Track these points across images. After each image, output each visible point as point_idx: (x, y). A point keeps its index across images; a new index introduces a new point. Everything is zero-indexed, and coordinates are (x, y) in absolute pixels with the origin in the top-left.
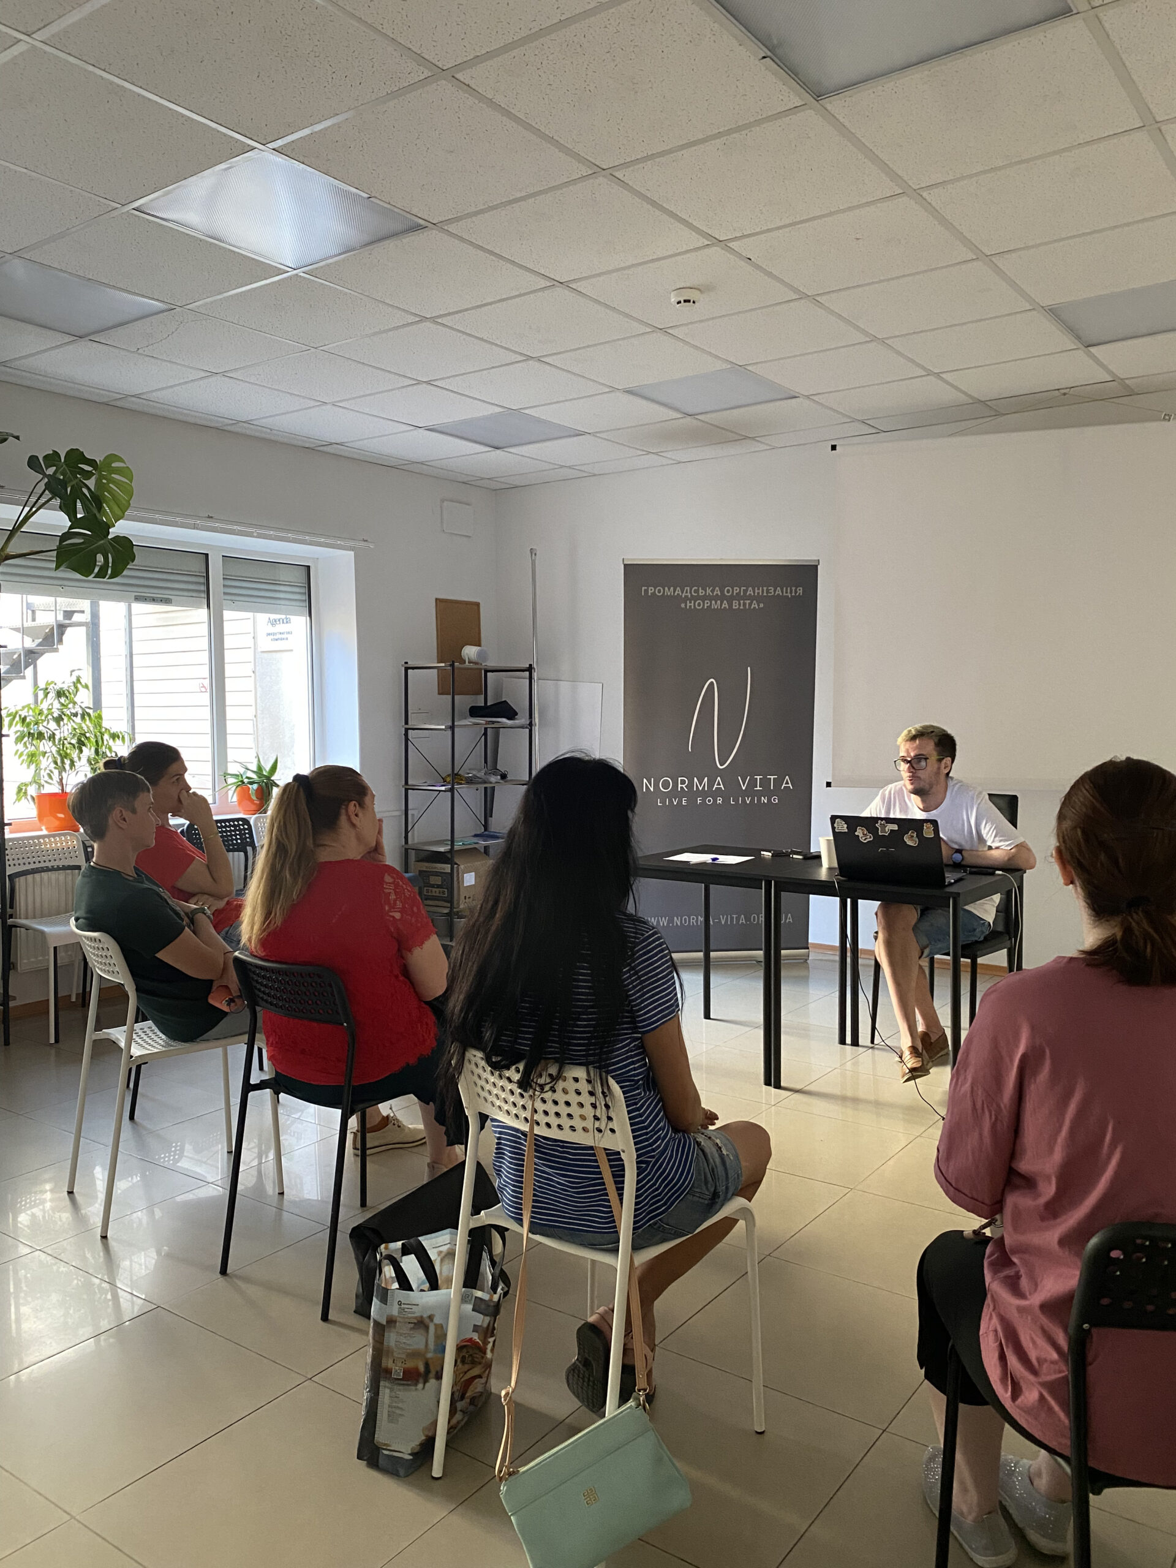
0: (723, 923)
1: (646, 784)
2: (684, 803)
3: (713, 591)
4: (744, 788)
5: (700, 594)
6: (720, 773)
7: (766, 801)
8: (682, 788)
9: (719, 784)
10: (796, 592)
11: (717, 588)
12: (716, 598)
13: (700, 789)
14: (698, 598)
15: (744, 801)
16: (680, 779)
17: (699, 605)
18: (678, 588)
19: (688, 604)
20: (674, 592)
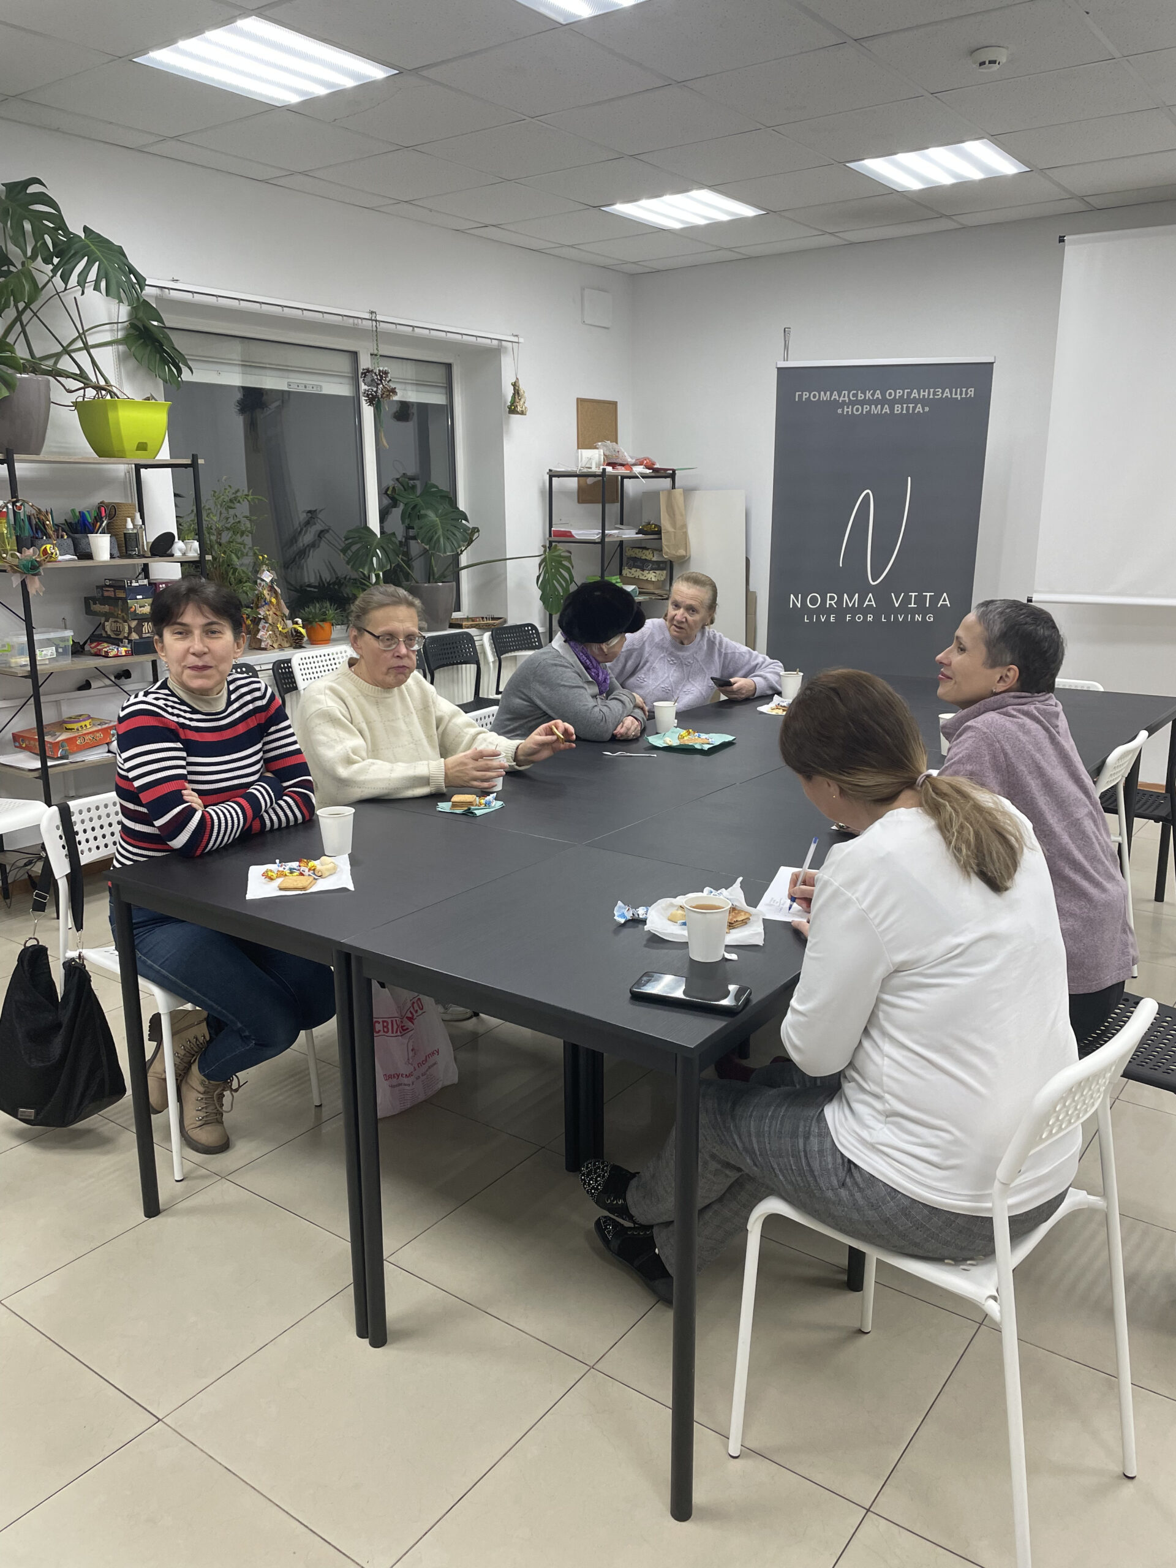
1: (793, 600)
2: (832, 619)
3: (873, 395)
4: (897, 605)
5: (859, 398)
6: (872, 589)
7: (920, 619)
8: (830, 604)
9: (870, 601)
10: (967, 394)
11: (878, 392)
12: (876, 402)
13: (850, 605)
14: (857, 402)
15: (896, 618)
16: (829, 595)
17: (857, 410)
18: (835, 392)
19: (846, 410)
20: (831, 397)
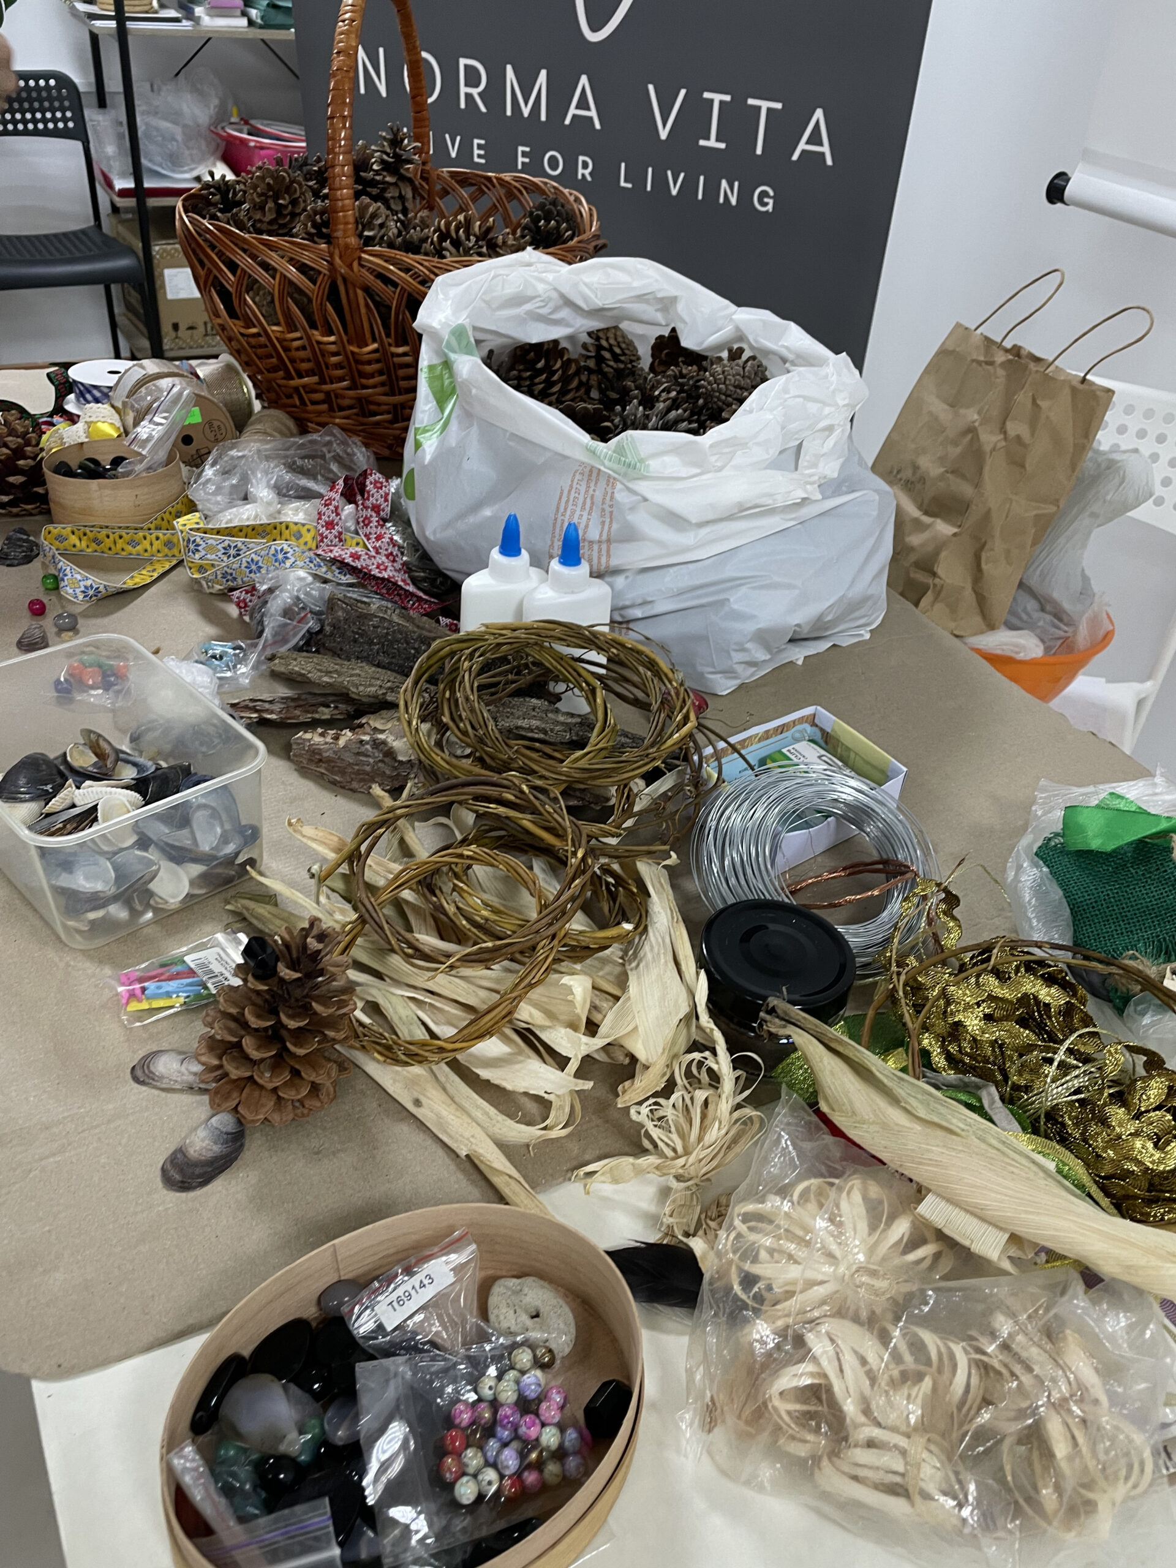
1: (364, 64)
2: (478, 155)
4: (664, 135)
6: (590, 57)
7: (734, 201)
8: (469, 96)
9: (583, 104)
13: (526, 112)
15: (661, 183)
16: (463, 62)
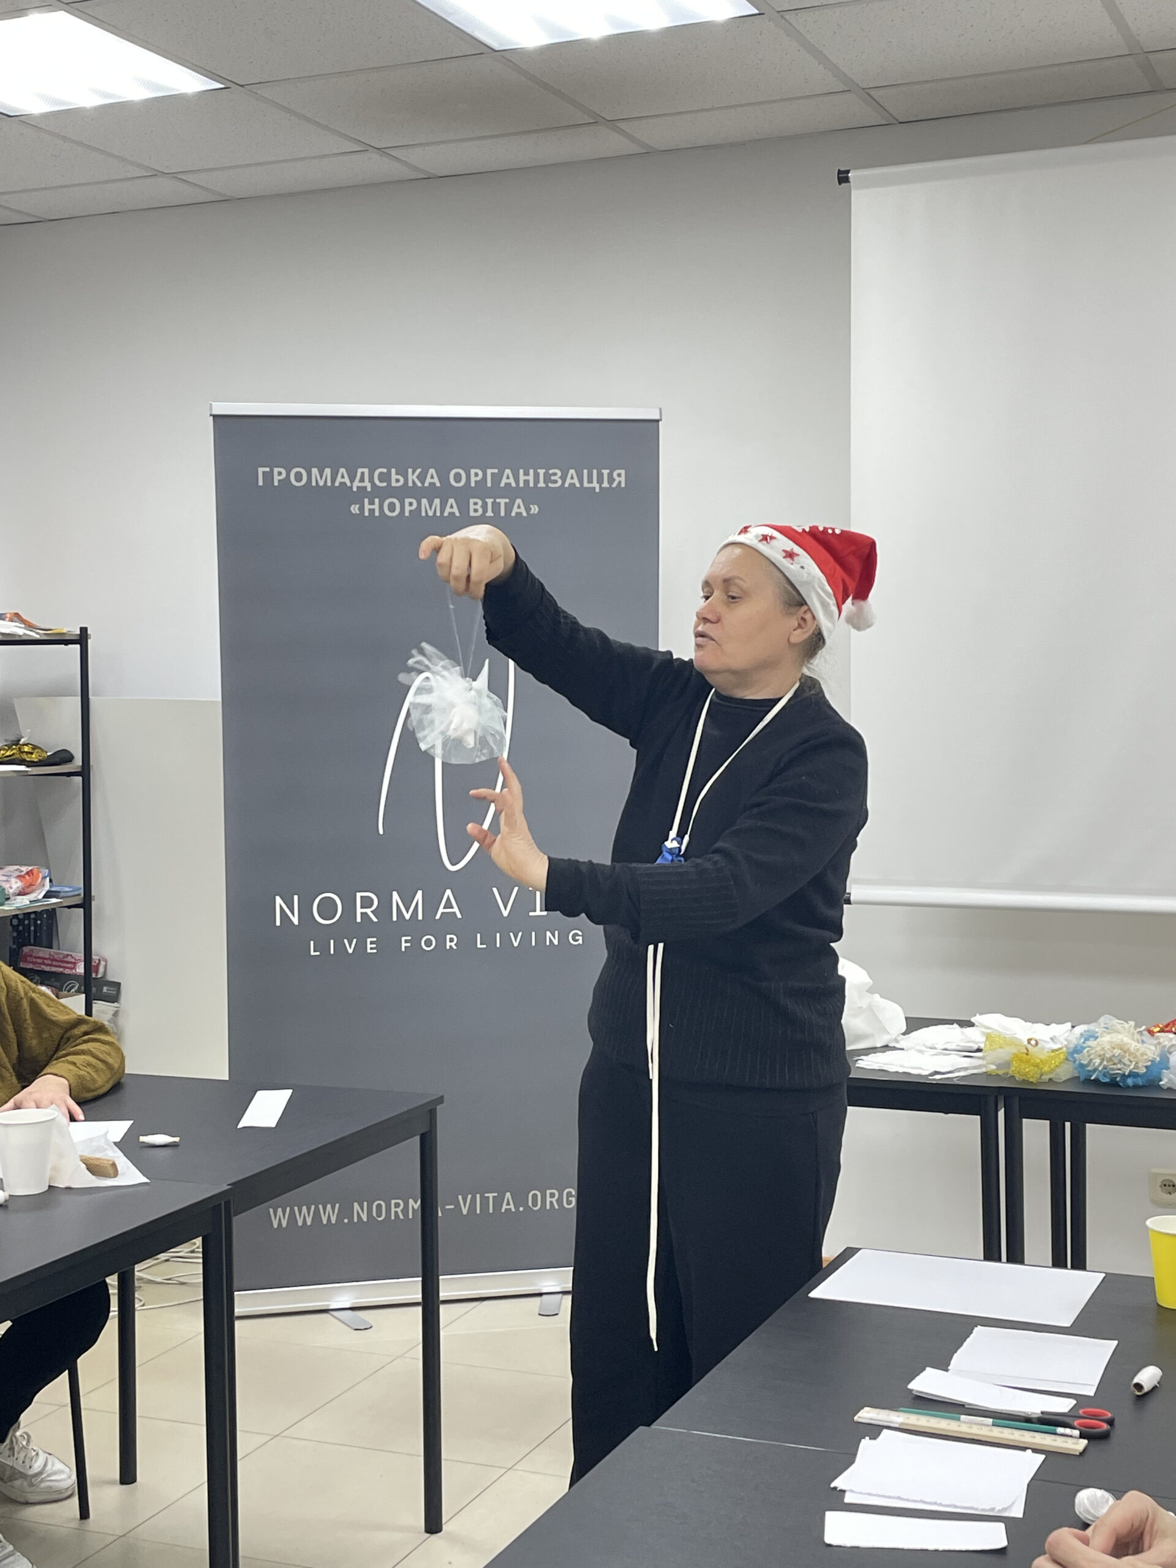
0: (465, 1212)
4: (504, 914)
7: (556, 942)
8: (364, 914)
9: (448, 905)
13: (407, 916)
14: (391, 491)
15: (506, 941)
16: (359, 895)
18: (342, 470)
19: (367, 507)
20: (333, 480)
